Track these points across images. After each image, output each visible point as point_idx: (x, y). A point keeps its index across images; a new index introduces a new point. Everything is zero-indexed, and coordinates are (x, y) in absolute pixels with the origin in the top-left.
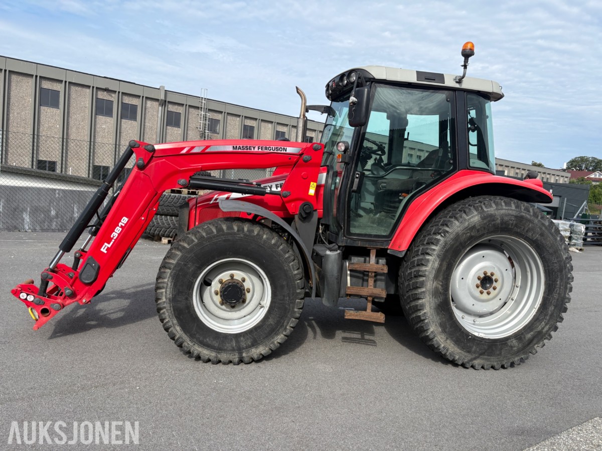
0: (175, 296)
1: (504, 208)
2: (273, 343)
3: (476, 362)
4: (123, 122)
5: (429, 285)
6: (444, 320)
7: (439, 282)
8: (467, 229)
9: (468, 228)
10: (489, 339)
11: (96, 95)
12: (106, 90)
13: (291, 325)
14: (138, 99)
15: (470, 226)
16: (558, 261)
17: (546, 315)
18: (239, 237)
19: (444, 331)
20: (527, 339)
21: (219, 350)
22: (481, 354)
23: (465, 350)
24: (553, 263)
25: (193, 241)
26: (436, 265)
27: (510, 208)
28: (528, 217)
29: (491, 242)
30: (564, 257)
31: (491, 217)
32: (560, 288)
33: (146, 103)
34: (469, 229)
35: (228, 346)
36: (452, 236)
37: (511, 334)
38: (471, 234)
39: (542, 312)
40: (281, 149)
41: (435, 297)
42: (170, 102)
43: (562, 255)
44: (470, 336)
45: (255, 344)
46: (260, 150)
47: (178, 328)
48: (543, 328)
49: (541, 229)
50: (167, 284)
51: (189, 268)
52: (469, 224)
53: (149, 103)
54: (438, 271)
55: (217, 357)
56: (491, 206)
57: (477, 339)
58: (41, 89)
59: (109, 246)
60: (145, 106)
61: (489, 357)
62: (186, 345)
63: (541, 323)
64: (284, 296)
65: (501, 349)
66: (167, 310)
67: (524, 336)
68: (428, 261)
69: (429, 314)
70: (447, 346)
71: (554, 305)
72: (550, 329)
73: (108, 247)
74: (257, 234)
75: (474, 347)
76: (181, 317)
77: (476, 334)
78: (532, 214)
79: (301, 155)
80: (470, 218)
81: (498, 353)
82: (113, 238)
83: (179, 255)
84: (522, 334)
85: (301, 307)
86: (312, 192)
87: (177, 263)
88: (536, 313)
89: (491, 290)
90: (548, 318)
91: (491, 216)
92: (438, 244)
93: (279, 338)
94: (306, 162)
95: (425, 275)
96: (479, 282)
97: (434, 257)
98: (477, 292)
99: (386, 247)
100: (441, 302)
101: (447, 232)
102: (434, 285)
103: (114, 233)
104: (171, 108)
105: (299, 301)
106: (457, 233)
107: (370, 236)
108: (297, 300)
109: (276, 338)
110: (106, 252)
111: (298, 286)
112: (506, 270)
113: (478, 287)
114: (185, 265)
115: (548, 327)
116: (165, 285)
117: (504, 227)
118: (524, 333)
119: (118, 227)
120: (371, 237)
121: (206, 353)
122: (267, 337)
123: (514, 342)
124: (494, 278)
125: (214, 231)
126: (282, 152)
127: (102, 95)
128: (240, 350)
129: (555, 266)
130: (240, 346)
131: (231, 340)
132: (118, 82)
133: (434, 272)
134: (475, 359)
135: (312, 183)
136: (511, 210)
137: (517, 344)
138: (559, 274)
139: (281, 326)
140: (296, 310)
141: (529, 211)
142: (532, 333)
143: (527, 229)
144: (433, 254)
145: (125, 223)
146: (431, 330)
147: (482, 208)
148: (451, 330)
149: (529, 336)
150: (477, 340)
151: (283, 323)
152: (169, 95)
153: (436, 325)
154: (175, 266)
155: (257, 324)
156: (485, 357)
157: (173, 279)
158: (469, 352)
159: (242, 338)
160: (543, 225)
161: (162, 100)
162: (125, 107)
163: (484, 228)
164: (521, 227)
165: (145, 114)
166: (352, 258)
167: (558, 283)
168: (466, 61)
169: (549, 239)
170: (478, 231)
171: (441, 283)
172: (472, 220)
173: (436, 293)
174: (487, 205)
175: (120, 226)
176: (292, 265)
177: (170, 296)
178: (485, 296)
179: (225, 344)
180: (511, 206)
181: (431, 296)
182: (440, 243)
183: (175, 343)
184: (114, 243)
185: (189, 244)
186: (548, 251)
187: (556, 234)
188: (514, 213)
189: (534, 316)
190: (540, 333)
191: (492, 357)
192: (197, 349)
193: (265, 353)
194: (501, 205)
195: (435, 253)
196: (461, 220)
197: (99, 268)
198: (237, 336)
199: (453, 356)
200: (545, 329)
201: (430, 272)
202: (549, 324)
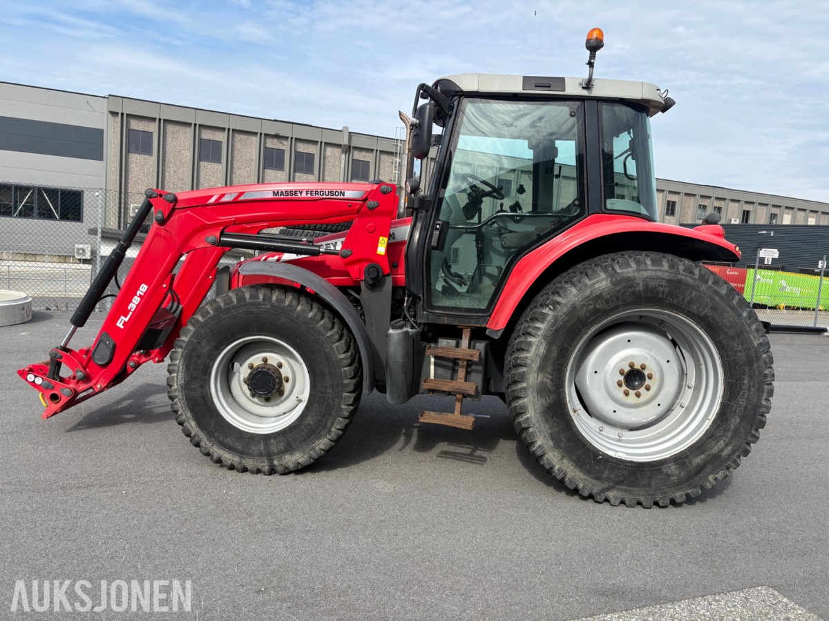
0: (188, 382)
1: (650, 268)
2: (313, 449)
3: (611, 494)
4: (296, 177)
5: (531, 379)
6: (557, 429)
7: (547, 375)
8: (588, 299)
9: (592, 297)
10: (631, 462)
11: (265, 143)
12: (277, 136)
13: (338, 427)
14: (315, 146)
15: (594, 295)
16: (743, 349)
17: (726, 430)
18: (264, 308)
19: (557, 445)
20: (694, 465)
21: (243, 453)
22: (618, 483)
23: (592, 476)
24: (736, 351)
25: (208, 313)
26: (542, 350)
27: (659, 268)
28: (691, 281)
29: (643, 320)
30: (756, 343)
31: (629, 282)
32: (749, 390)
33: (325, 151)
34: (593, 299)
35: (254, 449)
36: (565, 310)
37: (669, 456)
38: (595, 306)
39: (719, 426)
40: (337, 194)
41: (541, 396)
42: (355, 148)
43: (751, 340)
44: (601, 455)
45: (289, 449)
46: (309, 195)
47: (193, 423)
48: (722, 450)
49: (712, 299)
50: (179, 367)
51: (203, 348)
52: (592, 292)
53: (329, 150)
54: (545, 359)
55: (241, 463)
56: (628, 265)
57: (612, 460)
58: (200, 140)
59: (126, 319)
60: (324, 155)
61: (631, 488)
62: (204, 445)
63: (719, 441)
64: (325, 387)
65: (651, 477)
66: (179, 400)
67: (691, 460)
68: (530, 344)
69: (533, 421)
70: (565, 468)
71: (739, 416)
72: (733, 451)
73: (125, 322)
74: (289, 305)
75: (607, 472)
76: (196, 410)
77: (611, 454)
78: (697, 277)
79: (365, 200)
80: (594, 284)
81: (645, 482)
82: (130, 311)
83: (191, 331)
84: (687, 457)
85: (350, 403)
86: (381, 250)
87: (189, 340)
88: (711, 426)
89: (642, 390)
90: (729, 435)
91: (628, 280)
92: (546, 320)
93: (322, 444)
94: (371, 209)
95: (526, 364)
96: (622, 378)
97: (538, 339)
98: (619, 393)
99: (484, 326)
100: (550, 404)
101: (559, 303)
102: (539, 378)
103: (131, 304)
104: (358, 155)
105: (348, 394)
106: (574, 304)
107: (459, 309)
108: (344, 394)
109: (316, 443)
110: (122, 327)
111: (346, 375)
112: (668, 361)
113: (620, 385)
114: (199, 343)
115: (730, 448)
116: (176, 368)
117: (650, 296)
118: (690, 456)
119: (136, 297)
120: (461, 312)
121: (227, 457)
122: (304, 440)
123: (673, 468)
124: (646, 372)
125: (235, 300)
126: (339, 197)
127: (272, 144)
128: (270, 456)
129: (740, 357)
130: (269, 451)
131: (259, 443)
132: (291, 125)
133: (538, 360)
134: (609, 489)
135: (381, 238)
136: (661, 270)
137: (677, 471)
138: (747, 369)
139: (325, 427)
140: (343, 406)
141: (692, 273)
142: (703, 456)
143: (688, 299)
144: (536, 334)
145: (144, 291)
146: (539, 443)
147: (613, 268)
148: (568, 445)
149: (698, 460)
150: (612, 462)
151: (326, 424)
152: (354, 138)
153: (545, 437)
154: (187, 345)
155: (293, 423)
156: (624, 487)
157: (185, 360)
158: (598, 479)
159: (272, 441)
160: (717, 293)
161: (345, 145)
162: (299, 156)
163: (617, 298)
164: (677, 297)
165: (324, 165)
166: (440, 340)
167: (745, 382)
168: (593, 56)
169: (726, 314)
170: (607, 301)
171: (550, 377)
172: (596, 286)
173: (542, 390)
174: (622, 264)
175: (138, 295)
176: (337, 347)
177: (181, 382)
178: (632, 399)
179: (251, 446)
180: (661, 265)
181: (535, 394)
182: (548, 319)
183: (191, 441)
184: (132, 316)
185: (203, 317)
186: (726, 333)
187: (740, 307)
188: (666, 276)
189: (707, 430)
190: (716, 457)
191: (635, 489)
192: (217, 451)
193: (304, 462)
194: (646, 264)
195: (540, 333)
196: (580, 285)
197: (114, 347)
198: (266, 438)
199: (575, 483)
200: (726, 452)
201: (532, 361)
202: (732, 444)
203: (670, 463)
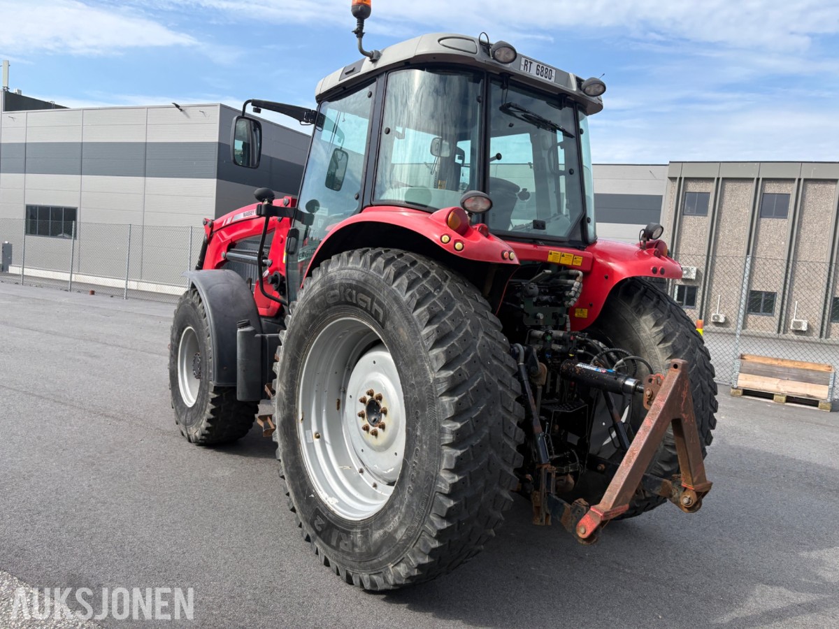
7: (283, 386)
8: (306, 302)
9: (308, 300)
10: (333, 513)
15: (310, 298)
16: (416, 382)
17: (402, 502)
19: (286, 469)
20: (374, 540)
22: (318, 534)
23: (304, 516)
24: (411, 386)
26: (282, 357)
32: (422, 448)
34: (309, 303)
36: (295, 314)
37: (361, 519)
38: (310, 311)
39: (398, 493)
41: (279, 409)
44: (313, 494)
49: (390, 307)
52: (310, 294)
56: (336, 263)
61: (326, 546)
63: (395, 516)
65: (341, 540)
67: (372, 532)
77: (323, 495)
80: (313, 285)
81: (334, 543)
84: (371, 527)
89: (379, 428)
90: (404, 510)
91: (330, 280)
96: (364, 408)
101: (294, 307)
102: (279, 388)
106: (300, 309)
113: (362, 416)
115: (403, 530)
123: (358, 537)
124: (382, 405)
131: (185, 412)
136: (356, 269)
137: (361, 543)
142: (382, 532)
149: (378, 535)
150: (319, 506)
159: (188, 413)
167: (418, 434)
173: (279, 402)
178: (371, 438)
181: (277, 406)
186: (402, 356)
190: (391, 538)
196: (306, 287)
198: (187, 409)
200: (401, 535)
202: (405, 524)
203: (359, 528)
